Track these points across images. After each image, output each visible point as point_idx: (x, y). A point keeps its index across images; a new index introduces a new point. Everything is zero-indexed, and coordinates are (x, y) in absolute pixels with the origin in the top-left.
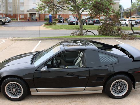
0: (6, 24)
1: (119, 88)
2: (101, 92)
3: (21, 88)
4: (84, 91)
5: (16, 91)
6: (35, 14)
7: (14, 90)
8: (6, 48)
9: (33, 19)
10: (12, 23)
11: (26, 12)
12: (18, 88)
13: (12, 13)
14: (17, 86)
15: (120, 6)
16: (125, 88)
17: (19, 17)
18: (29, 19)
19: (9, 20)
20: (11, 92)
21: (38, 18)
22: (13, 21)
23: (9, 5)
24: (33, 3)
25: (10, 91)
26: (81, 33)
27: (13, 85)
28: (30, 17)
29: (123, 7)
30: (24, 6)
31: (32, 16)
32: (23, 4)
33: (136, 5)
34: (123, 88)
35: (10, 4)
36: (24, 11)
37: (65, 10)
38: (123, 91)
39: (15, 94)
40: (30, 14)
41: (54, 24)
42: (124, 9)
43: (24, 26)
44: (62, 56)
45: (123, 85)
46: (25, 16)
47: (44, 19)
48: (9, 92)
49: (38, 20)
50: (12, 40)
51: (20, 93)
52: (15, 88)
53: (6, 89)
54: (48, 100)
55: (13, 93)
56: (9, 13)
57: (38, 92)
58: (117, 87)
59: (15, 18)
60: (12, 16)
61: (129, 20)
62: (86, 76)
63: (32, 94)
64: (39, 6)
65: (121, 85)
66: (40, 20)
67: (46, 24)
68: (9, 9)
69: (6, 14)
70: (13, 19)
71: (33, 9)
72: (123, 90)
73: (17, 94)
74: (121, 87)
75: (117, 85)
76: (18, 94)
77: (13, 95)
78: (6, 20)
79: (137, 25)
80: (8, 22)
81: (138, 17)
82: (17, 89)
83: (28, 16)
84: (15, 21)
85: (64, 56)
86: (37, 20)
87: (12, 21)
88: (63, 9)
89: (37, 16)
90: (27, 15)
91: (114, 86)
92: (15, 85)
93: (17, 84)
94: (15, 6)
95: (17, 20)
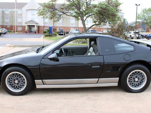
0: (1, 35)
1: (136, 79)
2: (116, 84)
3: (24, 80)
4: (97, 83)
5: (18, 84)
6: (34, 26)
7: (16, 82)
8: (3, 53)
9: (31, 32)
10: (9, 34)
11: (24, 24)
12: (21, 79)
13: (9, 25)
14: (20, 77)
15: (124, 20)
16: (144, 80)
17: (17, 29)
18: (27, 31)
19: (5, 32)
20: (12, 85)
21: (37, 30)
22: (10, 33)
23: (5, 16)
24: (32, 15)
25: (11, 83)
26: (85, 41)
27: (16, 76)
28: (28, 29)
29: (127, 21)
30: (22, 17)
31: (31, 28)
32: (21, 16)
33: (142, 17)
34: (141, 80)
35: (7, 15)
36: (21, 23)
37: (68, 15)
38: (141, 84)
39: (17, 87)
40: (28, 25)
41: (55, 35)
42: (128, 23)
43: (22, 38)
44: (70, 52)
45: (141, 77)
46: (23, 28)
47: (43, 32)
48: (10, 85)
49: (37, 32)
50: (10, 46)
51: (23, 85)
52: (17, 79)
53: (7, 80)
54: (55, 94)
55: (14, 86)
56: (5, 24)
57: (44, 84)
58: (134, 79)
59: (12, 30)
60: (9, 28)
61: (134, 33)
62: (100, 65)
63: (38, 87)
64: (40, 11)
65: (138, 76)
66: (39, 32)
67: (46, 36)
68: (6, 21)
69: (3, 26)
70: (9, 31)
71: (32, 21)
72: (140, 82)
73: (19, 86)
74: (138, 79)
75: (134, 76)
76: (21, 88)
77: (15, 88)
78: (2, 31)
79: (142, 38)
80: (5, 34)
81: (143, 31)
82: (20, 81)
83: (27, 28)
84: (11, 33)
85: (72, 52)
86: (35, 32)
87: (8, 33)
88: (66, 15)
89: (35, 29)
90: (25, 27)
91: (131, 77)
92: (18, 76)
93: (20, 75)
94: (12, 17)
95: (14, 32)
